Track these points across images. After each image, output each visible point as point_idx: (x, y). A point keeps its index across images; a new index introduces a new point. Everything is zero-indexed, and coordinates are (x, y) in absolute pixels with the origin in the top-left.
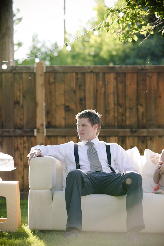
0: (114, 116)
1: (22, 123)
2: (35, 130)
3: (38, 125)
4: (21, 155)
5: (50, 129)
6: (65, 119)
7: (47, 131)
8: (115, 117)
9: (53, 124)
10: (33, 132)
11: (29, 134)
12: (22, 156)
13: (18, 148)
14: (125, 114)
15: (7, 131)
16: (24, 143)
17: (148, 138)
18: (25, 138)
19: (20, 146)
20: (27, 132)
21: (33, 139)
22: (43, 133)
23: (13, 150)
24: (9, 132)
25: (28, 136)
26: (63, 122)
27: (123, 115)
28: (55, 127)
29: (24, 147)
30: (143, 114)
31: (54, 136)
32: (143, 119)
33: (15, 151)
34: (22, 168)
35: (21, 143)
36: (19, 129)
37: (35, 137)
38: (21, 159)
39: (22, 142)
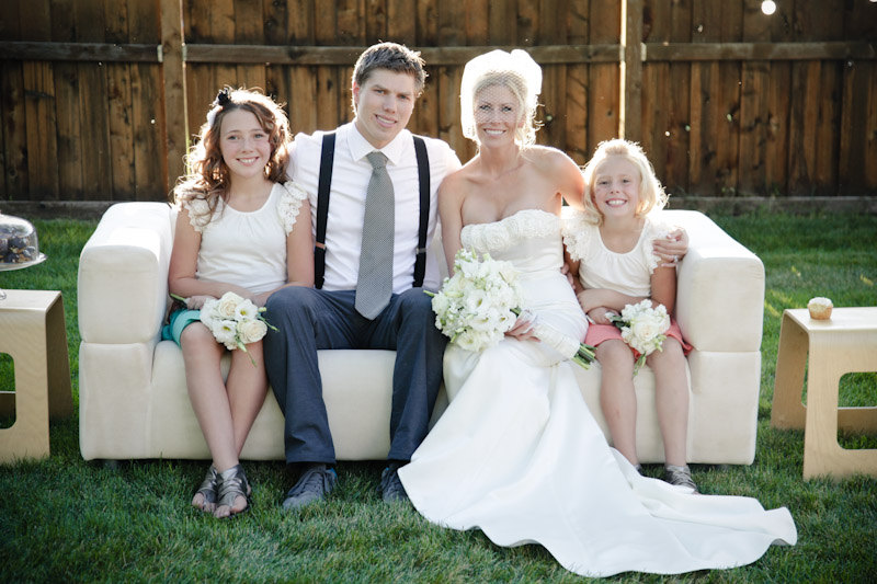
0: (357, 13)
1: (125, 28)
2: (160, 48)
3: (166, 33)
4: (125, 110)
5: (196, 46)
6: (233, 18)
7: (189, 50)
8: (359, 18)
9: (205, 32)
10: (155, 52)
11: (143, 58)
12: (129, 112)
13: (117, 93)
14: (384, 10)
15: (86, 49)
16: (133, 80)
17: (442, 70)
18: (135, 68)
19: (121, 87)
20: (137, 52)
21: (154, 70)
22: (179, 54)
23: (105, 98)
24: (91, 51)
25: (140, 63)
26: (230, 29)
27: (379, 11)
28: (211, 40)
29: (134, 90)
30: (429, 9)
31: (208, 64)
32: (428, 21)
33: (110, 99)
34: (131, 141)
35: (124, 80)
36: (118, 43)
37: (160, 65)
38: (126, 120)
39: (127, 77)
